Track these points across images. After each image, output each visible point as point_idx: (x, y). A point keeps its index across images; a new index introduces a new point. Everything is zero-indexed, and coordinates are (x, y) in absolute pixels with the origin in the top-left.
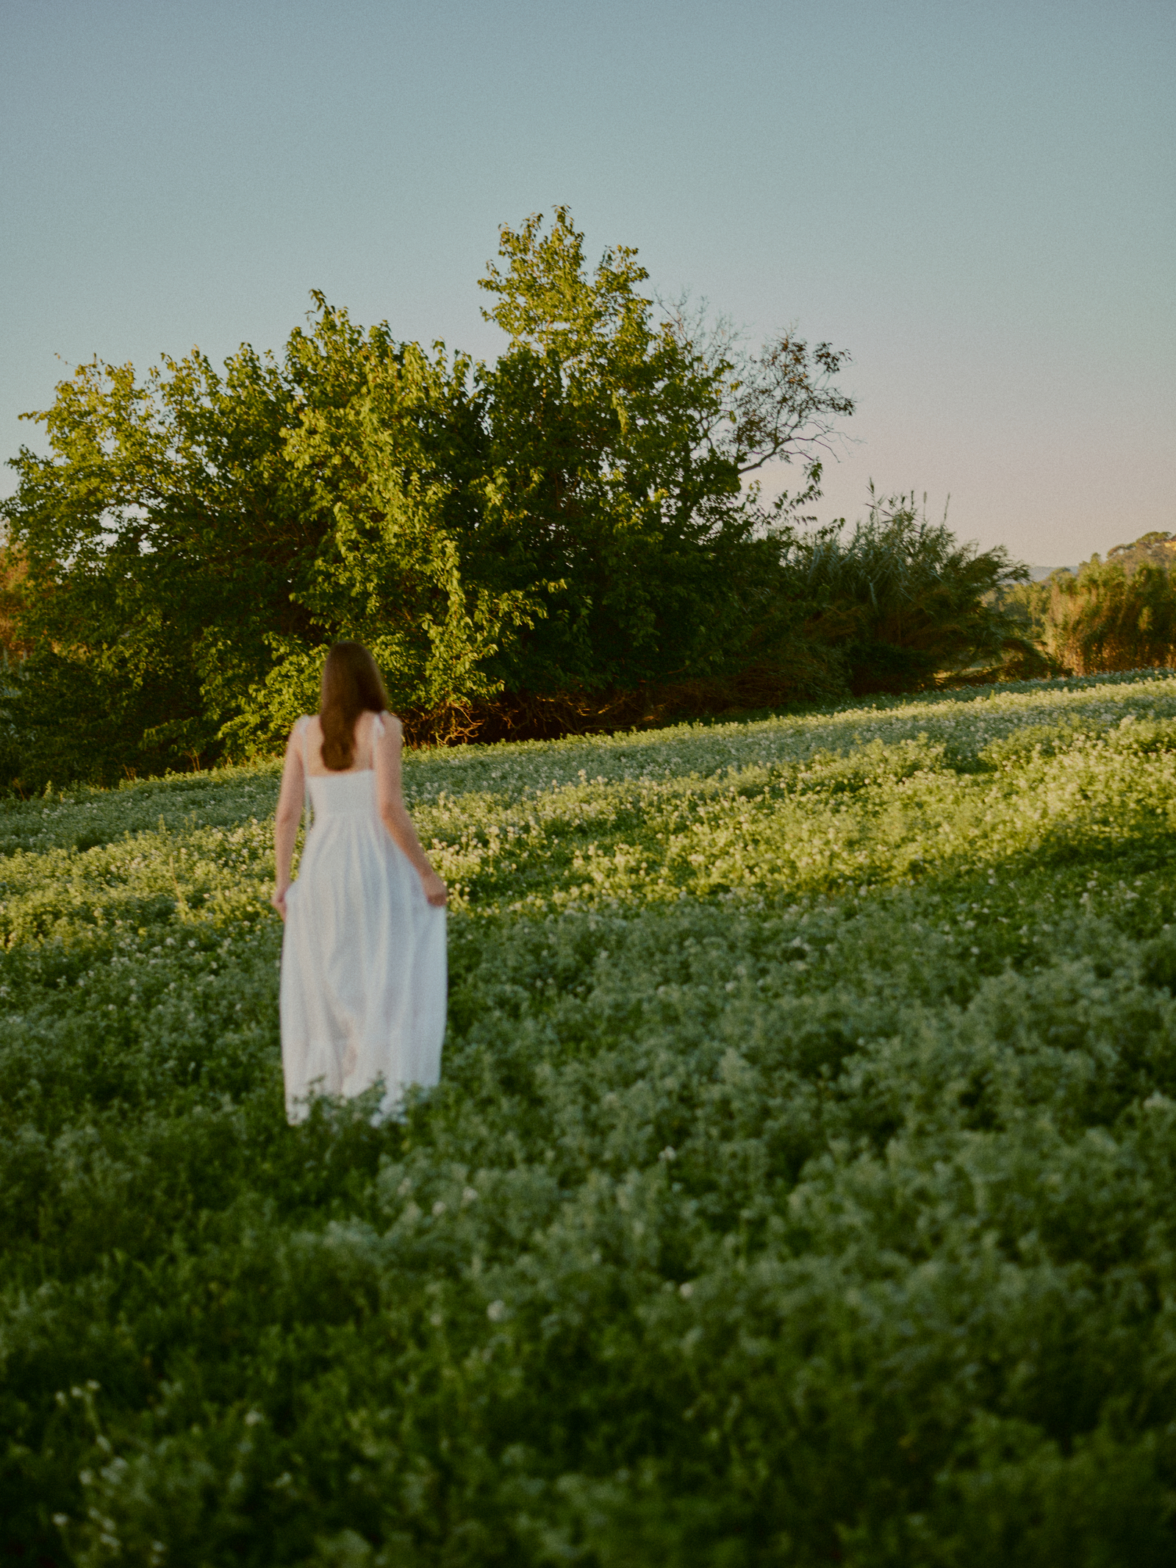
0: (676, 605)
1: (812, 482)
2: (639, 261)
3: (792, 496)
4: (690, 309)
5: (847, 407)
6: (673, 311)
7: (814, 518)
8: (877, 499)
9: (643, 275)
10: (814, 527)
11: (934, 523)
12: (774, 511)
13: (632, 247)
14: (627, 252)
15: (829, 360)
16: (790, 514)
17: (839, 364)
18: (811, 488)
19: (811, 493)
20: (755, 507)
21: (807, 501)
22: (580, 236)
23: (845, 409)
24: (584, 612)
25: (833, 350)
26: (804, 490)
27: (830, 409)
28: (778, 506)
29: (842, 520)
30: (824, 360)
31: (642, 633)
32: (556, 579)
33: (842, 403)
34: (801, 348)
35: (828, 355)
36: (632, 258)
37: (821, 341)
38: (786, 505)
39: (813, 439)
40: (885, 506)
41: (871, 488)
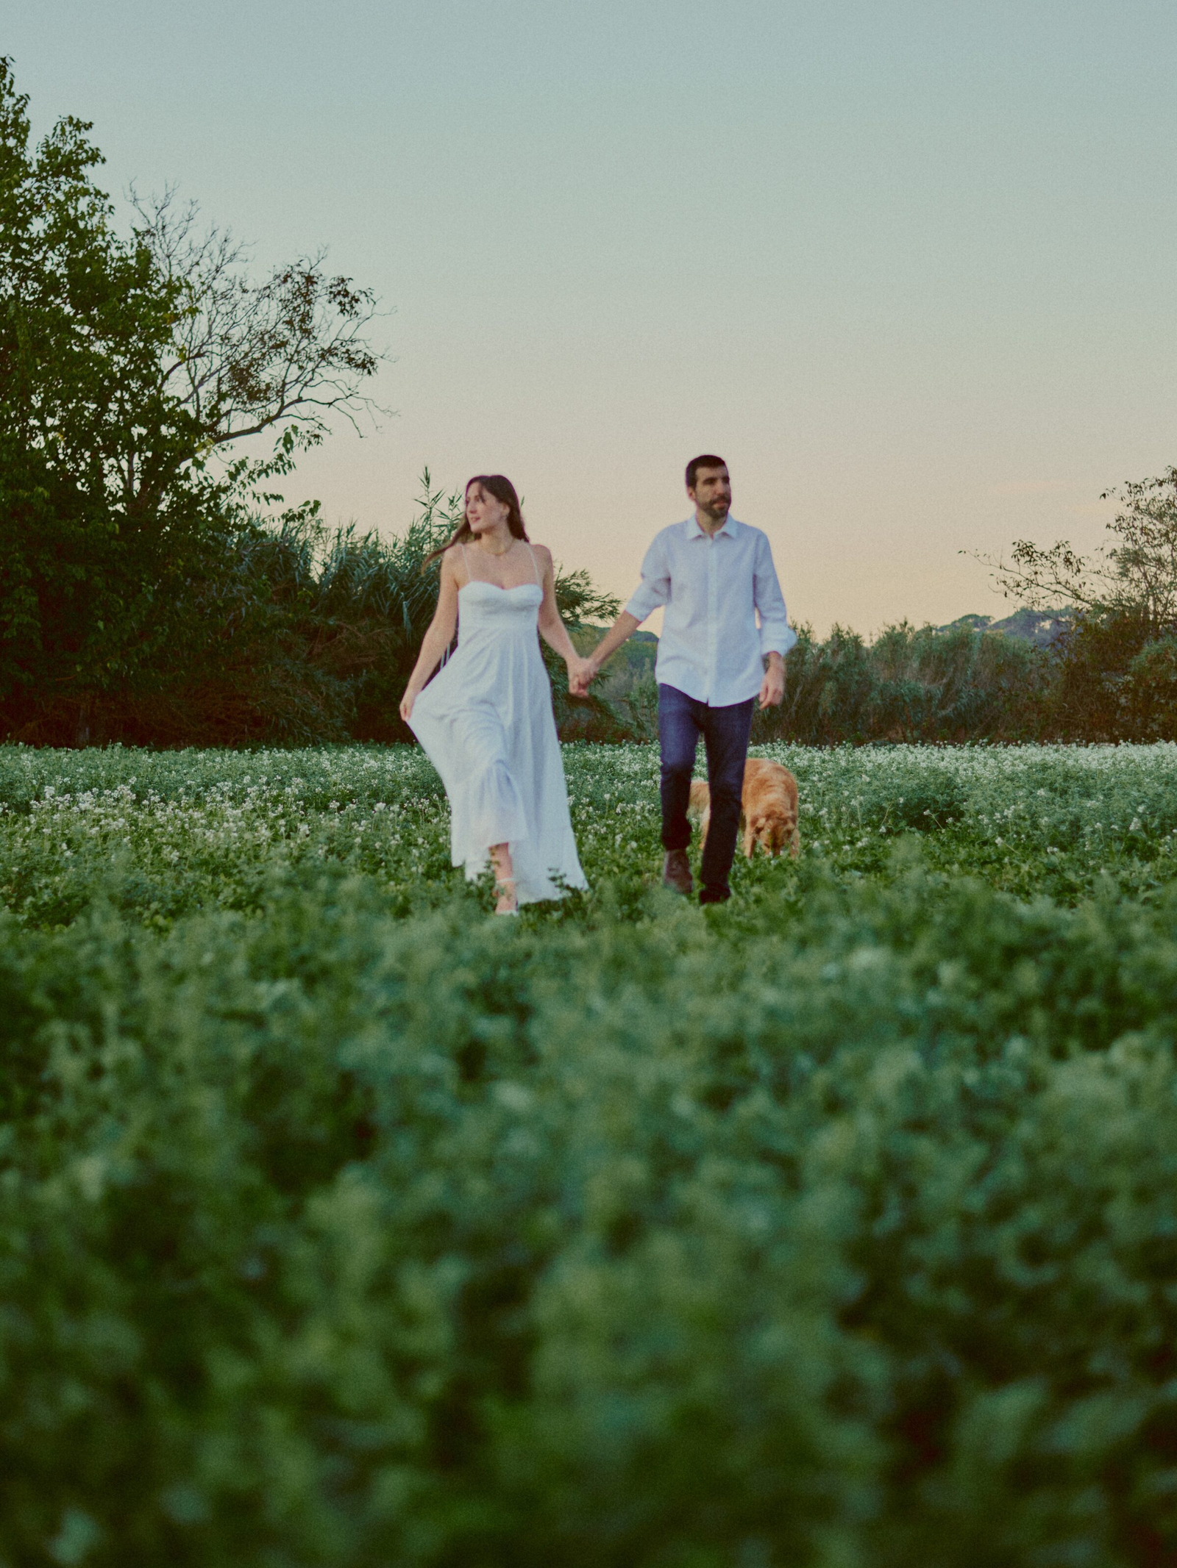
0: (70, 590)
1: (283, 450)
2: (93, 139)
3: (253, 466)
4: (174, 214)
5: (366, 365)
6: (152, 214)
7: (277, 498)
8: (432, 496)
9: (94, 157)
10: (278, 509)
12: (226, 481)
13: (85, 120)
14: (78, 126)
15: (345, 298)
16: (248, 489)
17: (357, 307)
18: (280, 457)
19: (281, 465)
20: (201, 474)
21: (273, 474)
22: (24, 99)
23: (363, 366)
25: (351, 288)
26: (270, 458)
27: (343, 364)
28: (233, 476)
29: (317, 504)
30: (340, 298)
31: (16, 620)
33: (359, 358)
34: (310, 280)
35: (346, 294)
36: (84, 135)
37: (337, 275)
38: (243, 476)
39: (330, 404)
40: (443, 505)
41: (428, 479)
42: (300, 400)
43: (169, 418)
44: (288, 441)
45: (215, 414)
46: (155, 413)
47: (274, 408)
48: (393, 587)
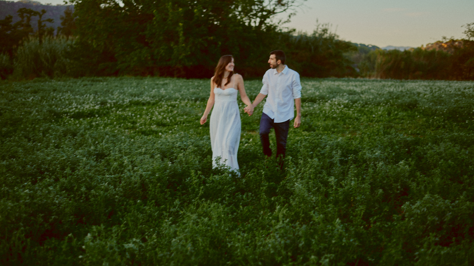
0: (246, 47)
1: (288, 18)
3: (283, 21)
8: (318, 24)
11: (333, 32)
12: (277, 24)
18: (288, 20)
19: (288, 21)
21: (287, 23)
24: (219, 46)
26: (286, 20)
28: (279, 23)
29: (295, 29)
32: (211, 36)
38: (280, 23)
39: (298, 6)
40: (321, 26)
41: (317, 21)
42: (291, 6)
43: (266, 11)
44: (290, 16)
45: (274, 9)
46: (262, 10)
47: (286, 8)
48: (310, 44)
